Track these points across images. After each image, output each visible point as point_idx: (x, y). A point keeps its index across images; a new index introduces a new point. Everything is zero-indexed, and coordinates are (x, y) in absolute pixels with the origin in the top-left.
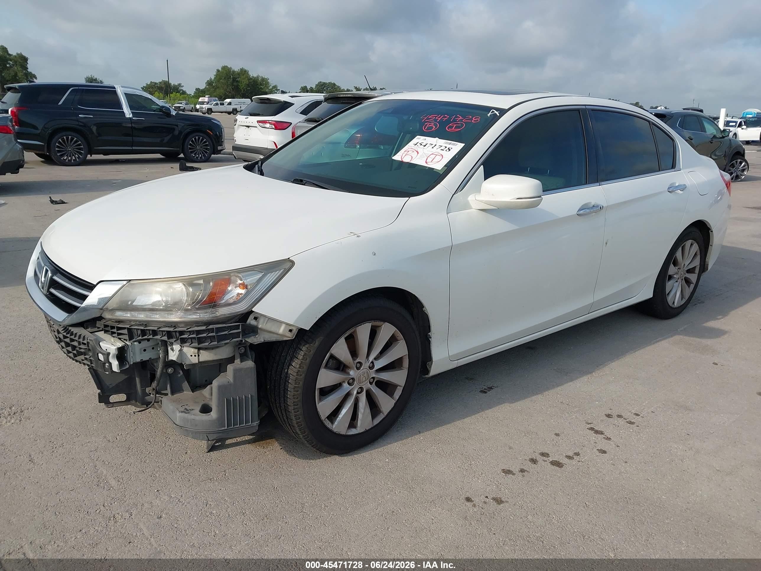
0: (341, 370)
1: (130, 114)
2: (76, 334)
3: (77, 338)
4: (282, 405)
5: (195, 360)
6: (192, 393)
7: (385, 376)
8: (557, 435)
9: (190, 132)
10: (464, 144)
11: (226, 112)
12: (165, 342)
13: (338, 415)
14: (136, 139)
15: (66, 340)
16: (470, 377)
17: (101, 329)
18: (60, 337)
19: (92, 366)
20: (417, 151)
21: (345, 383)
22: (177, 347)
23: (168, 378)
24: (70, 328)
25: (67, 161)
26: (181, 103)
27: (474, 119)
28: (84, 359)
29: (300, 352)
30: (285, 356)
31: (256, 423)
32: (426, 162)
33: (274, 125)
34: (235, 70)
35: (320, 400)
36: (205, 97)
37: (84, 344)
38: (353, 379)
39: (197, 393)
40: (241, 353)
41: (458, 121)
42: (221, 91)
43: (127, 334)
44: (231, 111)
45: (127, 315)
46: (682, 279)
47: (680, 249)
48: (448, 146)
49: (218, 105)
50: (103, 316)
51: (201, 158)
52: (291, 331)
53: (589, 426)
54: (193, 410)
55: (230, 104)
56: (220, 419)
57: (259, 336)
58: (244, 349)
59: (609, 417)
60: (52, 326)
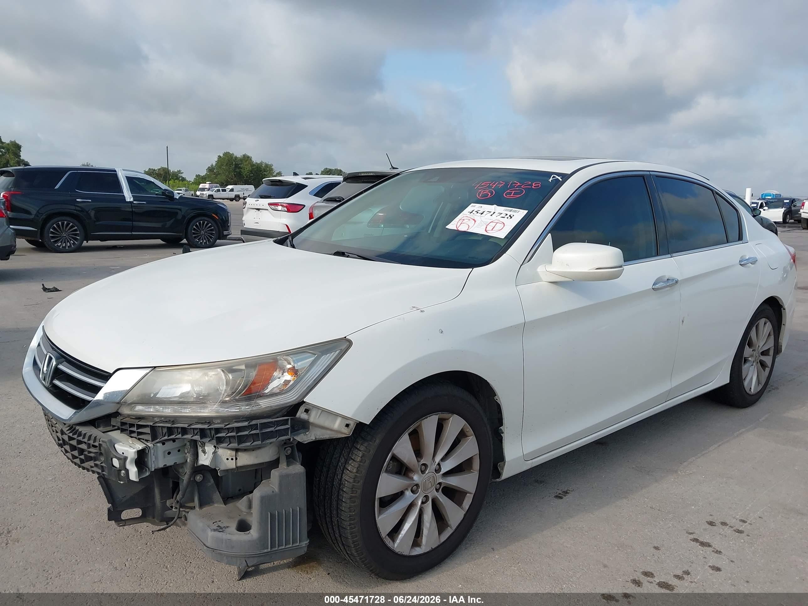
0: (403, 474)
1: (130, 198)
2: (85, 434)
3: (86, 440)
4: (335, 519)
5: (231, 465)
6: (224, 506)
7: (453, 481)
8: (656, 548)
9: (194, 216)
10: (527, 211)
11: (227, 199)
12: (195, 442)
13: (399, 530)
14: (136, 224)
15: (71, 442)
16: (540, 480)
17: (116, 427)
18: (64, 438)
19: (103, 474)
20: (474, 220)
21: (408, 491)
22: (210, 449)
23: (196, 488)
24: (77, 428)
25: (61, 247)
26: (181, 190)
27: (534, 185)
28: (93, 465)
29: (357, 452)
30: (338, 458)
31: (305, 542)
32: (486, 231)
33: (286, 207)
34: (238, 156)
35: (380, 513)
36: (206, 183)
37: (94, 446)
38: (417, 485)
39: (231, 505)
40: (287, 454)
41: (516, 188)
42: (222, 178)
43: (149, 434)
44: (234, 197)
45: (151, 410)
46: (757, 362)
47: (754, 328)
48: (509, 213)
49: (220, 191)
50: (120, 411)
51: (205, 243)
52: (347, 425)
53: (692, 537)
54: (228, 527)
55: (232, 190)
56: (262, 540)
57: (309, 433)
58: (291, 449)
59: (712, 525)
60: (53, 425)
